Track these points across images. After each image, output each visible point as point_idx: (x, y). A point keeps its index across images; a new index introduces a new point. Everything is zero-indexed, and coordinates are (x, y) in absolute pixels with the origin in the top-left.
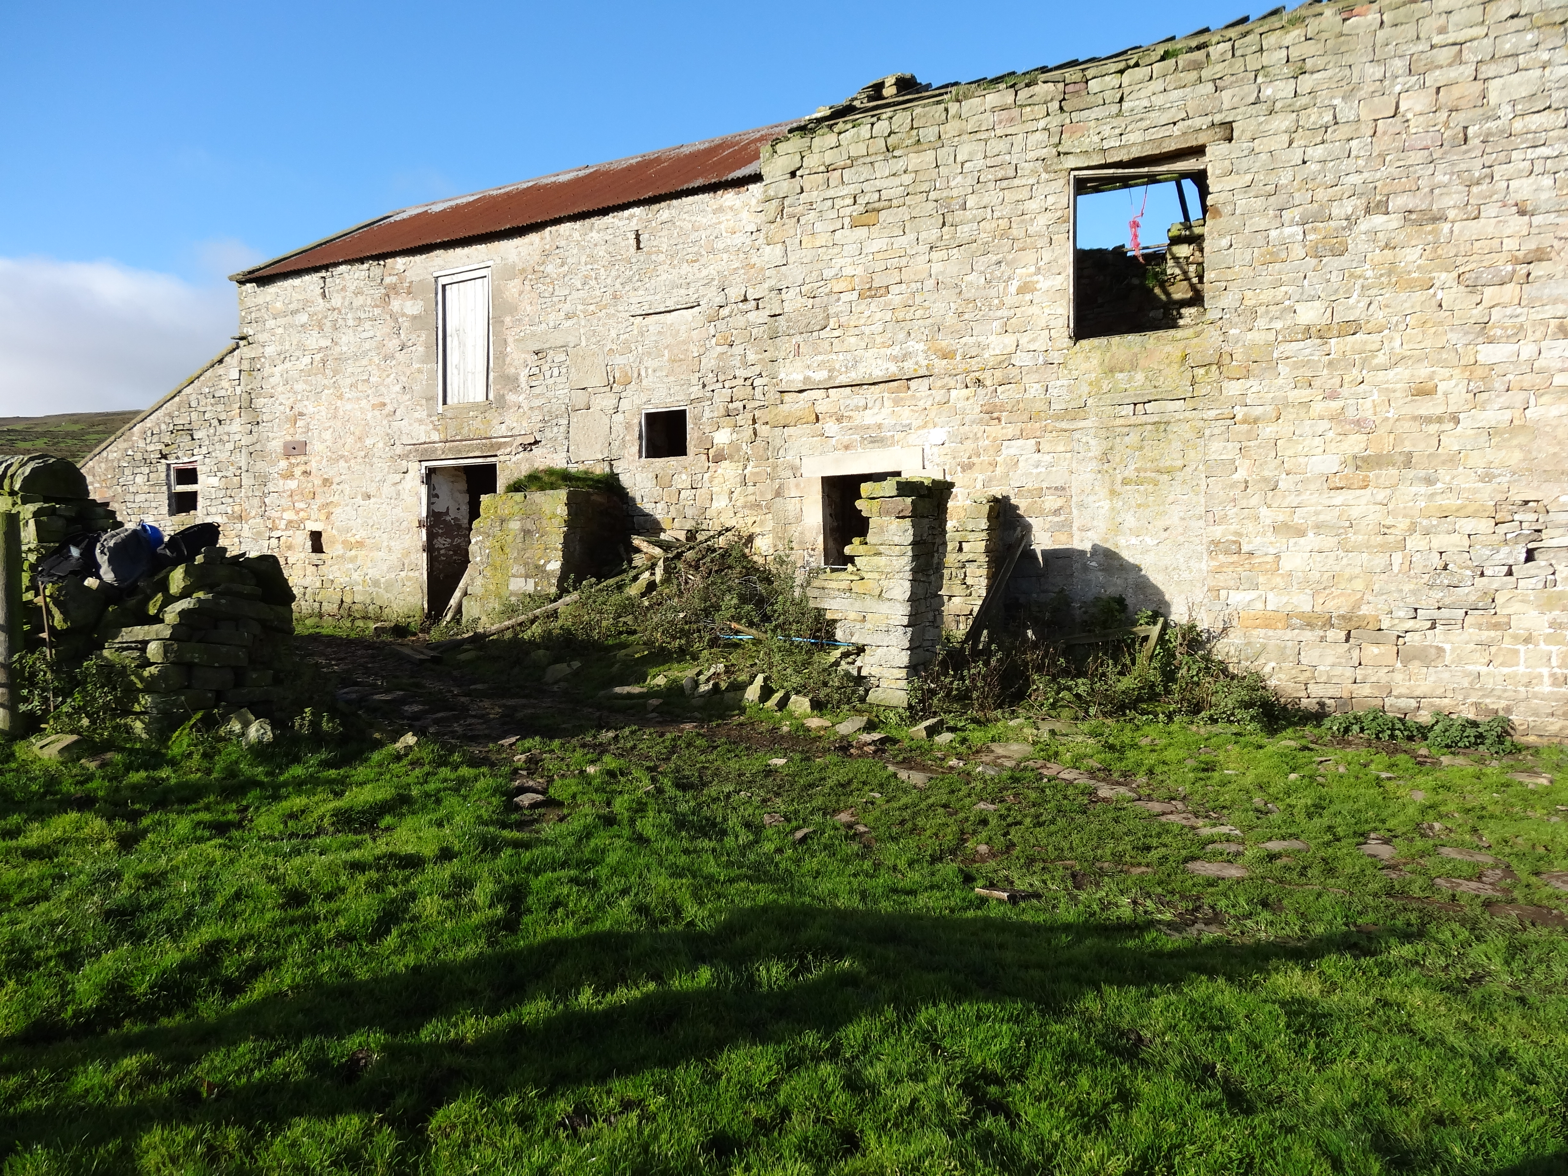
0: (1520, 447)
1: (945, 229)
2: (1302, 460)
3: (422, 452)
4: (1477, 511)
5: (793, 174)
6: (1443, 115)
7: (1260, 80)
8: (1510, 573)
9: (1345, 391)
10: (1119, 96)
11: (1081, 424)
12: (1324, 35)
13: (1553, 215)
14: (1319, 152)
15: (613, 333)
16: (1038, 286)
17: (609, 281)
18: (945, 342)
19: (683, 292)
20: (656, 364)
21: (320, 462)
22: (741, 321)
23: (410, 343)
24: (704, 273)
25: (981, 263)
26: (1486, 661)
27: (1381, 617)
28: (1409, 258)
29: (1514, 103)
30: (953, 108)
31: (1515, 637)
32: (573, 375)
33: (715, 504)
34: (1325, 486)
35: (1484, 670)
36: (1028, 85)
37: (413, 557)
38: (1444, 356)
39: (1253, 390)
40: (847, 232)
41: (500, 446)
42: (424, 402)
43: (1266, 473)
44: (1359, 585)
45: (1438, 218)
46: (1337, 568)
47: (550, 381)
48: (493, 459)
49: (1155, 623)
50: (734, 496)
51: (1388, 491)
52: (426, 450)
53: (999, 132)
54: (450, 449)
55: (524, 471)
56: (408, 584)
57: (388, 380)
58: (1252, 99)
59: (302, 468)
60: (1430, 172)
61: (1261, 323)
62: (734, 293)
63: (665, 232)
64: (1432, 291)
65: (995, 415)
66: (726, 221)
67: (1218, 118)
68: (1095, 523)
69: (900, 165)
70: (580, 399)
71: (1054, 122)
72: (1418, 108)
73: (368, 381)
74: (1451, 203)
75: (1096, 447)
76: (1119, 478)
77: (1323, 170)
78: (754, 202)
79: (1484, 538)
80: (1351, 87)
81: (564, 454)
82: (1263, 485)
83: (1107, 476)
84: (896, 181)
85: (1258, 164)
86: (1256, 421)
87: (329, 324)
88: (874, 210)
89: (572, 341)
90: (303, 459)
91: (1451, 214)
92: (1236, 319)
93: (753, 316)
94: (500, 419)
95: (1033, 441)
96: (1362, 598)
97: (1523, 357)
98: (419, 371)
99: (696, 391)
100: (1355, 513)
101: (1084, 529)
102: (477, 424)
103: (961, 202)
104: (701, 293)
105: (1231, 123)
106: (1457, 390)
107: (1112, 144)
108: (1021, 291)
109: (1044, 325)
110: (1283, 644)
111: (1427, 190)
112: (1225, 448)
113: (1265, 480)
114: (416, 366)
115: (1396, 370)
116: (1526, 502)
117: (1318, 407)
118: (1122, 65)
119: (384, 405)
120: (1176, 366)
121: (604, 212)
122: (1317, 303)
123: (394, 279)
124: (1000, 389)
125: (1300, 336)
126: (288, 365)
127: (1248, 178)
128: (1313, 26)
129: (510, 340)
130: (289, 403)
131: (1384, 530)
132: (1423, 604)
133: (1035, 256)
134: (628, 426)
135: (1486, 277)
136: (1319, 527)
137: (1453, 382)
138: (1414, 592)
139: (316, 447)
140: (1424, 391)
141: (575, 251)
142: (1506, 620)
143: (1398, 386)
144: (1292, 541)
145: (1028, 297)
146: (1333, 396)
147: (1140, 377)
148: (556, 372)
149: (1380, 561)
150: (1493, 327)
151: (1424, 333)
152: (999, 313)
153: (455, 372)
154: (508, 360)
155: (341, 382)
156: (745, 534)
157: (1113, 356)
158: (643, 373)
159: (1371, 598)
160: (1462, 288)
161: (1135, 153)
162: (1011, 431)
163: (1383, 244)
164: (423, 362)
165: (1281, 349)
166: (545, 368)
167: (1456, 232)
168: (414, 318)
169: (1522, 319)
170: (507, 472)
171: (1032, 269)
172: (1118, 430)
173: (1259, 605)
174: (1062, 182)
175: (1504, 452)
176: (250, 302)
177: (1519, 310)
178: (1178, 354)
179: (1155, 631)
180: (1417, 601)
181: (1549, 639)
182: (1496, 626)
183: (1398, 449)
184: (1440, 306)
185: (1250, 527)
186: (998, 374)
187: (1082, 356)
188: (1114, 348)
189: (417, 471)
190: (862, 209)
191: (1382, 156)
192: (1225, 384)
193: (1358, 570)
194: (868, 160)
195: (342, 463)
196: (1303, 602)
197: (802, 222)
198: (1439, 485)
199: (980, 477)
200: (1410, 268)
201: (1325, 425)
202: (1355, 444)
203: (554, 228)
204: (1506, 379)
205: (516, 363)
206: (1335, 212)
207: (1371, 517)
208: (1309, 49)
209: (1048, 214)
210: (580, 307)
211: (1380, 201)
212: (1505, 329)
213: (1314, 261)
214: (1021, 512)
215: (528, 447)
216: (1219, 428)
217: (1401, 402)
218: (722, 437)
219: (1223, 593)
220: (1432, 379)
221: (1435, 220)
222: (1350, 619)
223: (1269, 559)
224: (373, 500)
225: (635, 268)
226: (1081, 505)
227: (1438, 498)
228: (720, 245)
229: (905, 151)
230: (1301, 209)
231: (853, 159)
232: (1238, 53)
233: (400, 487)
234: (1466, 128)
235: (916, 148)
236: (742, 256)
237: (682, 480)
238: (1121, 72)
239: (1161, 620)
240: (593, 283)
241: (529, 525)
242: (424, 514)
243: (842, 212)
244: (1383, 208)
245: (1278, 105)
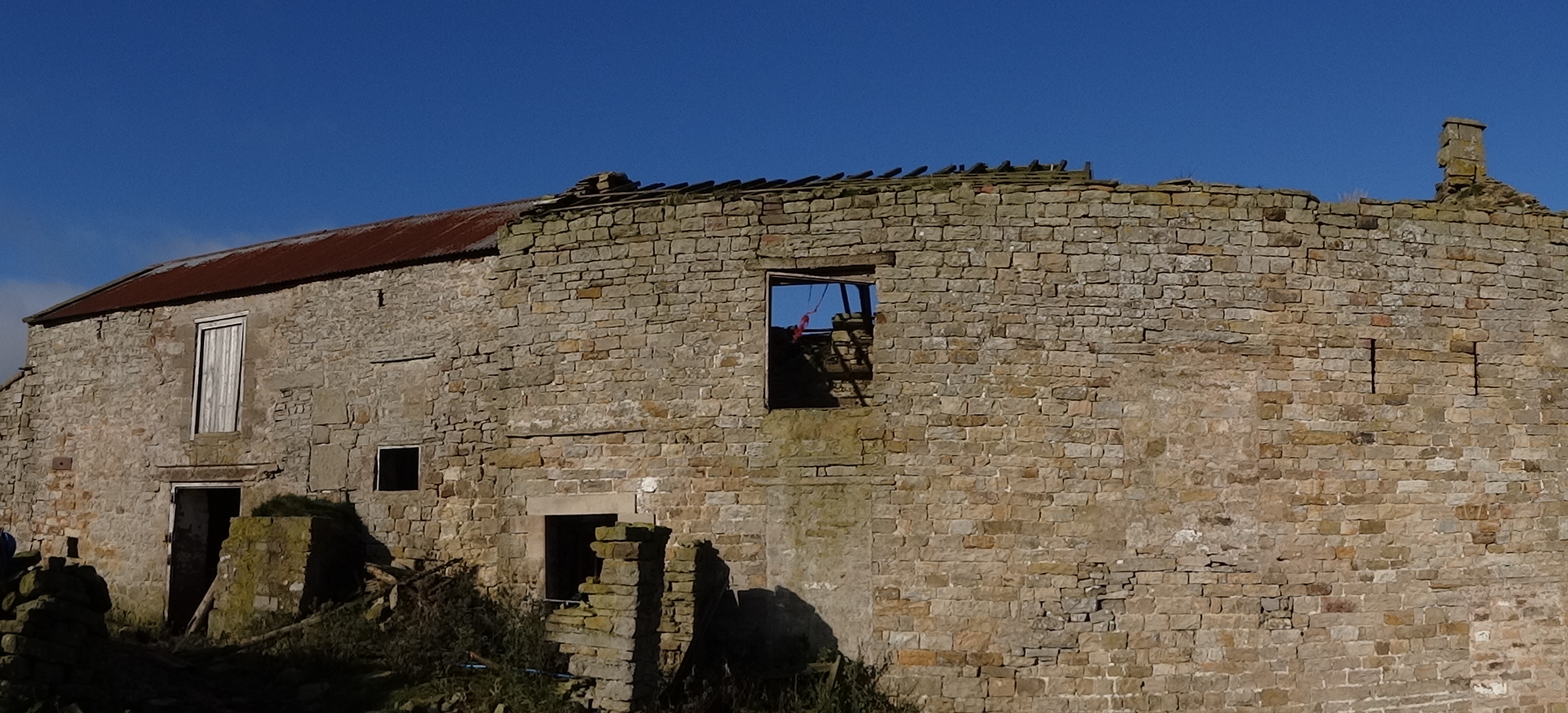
0: (1092, 521)
1: (660, 307)
2: (944, 522)
3: (174, 474)
4: (1065, 569)
5: (526, 251)
6: (1042, 274)
7: (915, 224)
8: (1088, 619)
9: (977, 469)
10: (808, 218)
11: (774, 481)
12: (963, 201)
13: (1111, 356)
14: (958, 284)
15: (354, 378)
16: (739, 361)
17: (353, 332)
18: (657, 402)
19: (420, 344)
20: (392, 405)
21: (82, 477)
22: (473, 372)
23: (170, 379)
24: (441, 328)
25: (691, 337)
26: (1072, 690)
27: (1004, 655)
28: (1020, 373)
29: (1086, 274)
30: (669, 210)
31: (1091, 670)
32: (316, 413)
33: (443, 537)
34: (962, 545)
35: (1070, 697)
36: (733, 200)
37: (158, 568)
38: (1043, 449)
39: (910, 462)
40: (573, 302)
41: (246, 472)
42: (178, 430)
43: (920, 532)
44: (987, 628)
45: (1039, 346)
46: (971, 614)
47: (295, 417)
48: (238, 484)
49: (834, 661)
50: (461, 530)
51: (1008, 551)
52: (177, 472)
53: (708, 234)
54: (199, 473)
55: (267, 496)
56: (153, 593)
57: (149, 410)
58: (910, 237)
59: (67, 481)
60: (1034, 312)
61: (915, 409)
62: (467, 347)
63: (406, 292)
64: (1035, 399)
65: (701, 468)
66: (462, 286)
67: (884, 247)
68: (783, 568)
69: (622, 251)
70: (321, 433)
71: (754, 231)
72: (1026, 266)
73: (130, 409)
74: (1048, 337)
75: (784, 501)
76: (804, 530)
77: (961, 298)
78: (488, 271)
79: (1070, 591)
80: (980, 241)
81: (304, 483)
82: (917, 542)
83: (793, 528)
84: (618, 264)
85: (913, 286)
86: (912, 488)
87: (101, 360)
88: (597, 286)
89: (317, 382)
90: (67, 473)
91: (1048, 344)
92: (896, 404)
93: (483, 368)
94: (247, 448)
95: (732, 494)
96: (989, 639)
97: (1094, 454)
98: (176, 402)
99: (428, 431)
100: (984, 567)
101: (775, 574)
102: (224, 452)
103: (675, 286)
104: (436, 345)
105: (894, 252)
106: (1051, 475)
107: (802, 255)
108: (724, 364)
109: (744, 395)
110: (933, 679)
111: (1032, 324)
112: (888, 509)
113: (919, 537)
114: (173, 398)
115: (1014, 455)
116: (1097, 564)
117: (957, 480)
118: (810, 195)
119: (143, 430)
120: (851, 438)
121: (351, 273)
122: (956, 399)
123: (160, 324)
124: (704, 446)
125: (944, 423)
126: (63, 393)
127: (907, 295)
128: (955, 192)
129: (260, 379)
130: (60, 425)
131: (1005, 582)
132: (1029, 644)
133: (736, 336)
134: (364, 460)
135: (1070, 394)
136: (957, 579)
137: (1049, 469)
138: (1024, 634)
139: (81, 463)
140: (1029, 474)
141: (323, 305)
142: (1085, 656)
143: (1014, 468)
144: (939, 589)
145: (730, 370)
146: (967, 472)
147: (822, 444)
148: (300, 409)
149: (1002, 608)
150: (1075, 431)
151: (1030, 430)
152: (705, 381)
153: (208, 405)
154: (257, 397)
155: (107, 410)
156: (470, 563)
157: (800, 425)
158: (380, 414)
159: (996, 639)
160: (1054, 399)
161: (820, 263)
162: (713, 483)
163: (1002, 359)
164: (180, 395)
165: (931, 431)
166: (290, 405)
167: (1051, 358)
168: (176, 357)
169: (1093, 427)
170: (250, 497)
171: (735, 347)
172: (804, 488)
173: (914, 645)
174: (760, 279)
175: (1083, 525)
176: (37, 340)
177: (1091, 420)
178: (852, 428)
179: (835, 666)
180: (1024, 643)
181: (1112, 672)
182: (1079, 662)
183: (1014, 518)
184: (1040, 410)
185: (907, 577)
186: (704, 432)
187: (774, 423)
188: (801, 419)
189: (167, 490)
190: (587, 284)
191: (1002, 295)
192: (888, 456)
193: (986, 616)
194: (593, 244)
195: (101, 480)
196: (945, 643)
197: (533, 290)
198: (1040, 548)
199: (688, 523)
200: (1020, 380)
201: (961, 495)
202: (983, 512)
203: (305, 286)
204: (1083, 470)
205: (264, 399)
206: (969, 331)
207: (995, 572)
208: (952, 208)
209: (748, 304)
210: (325, 353)
211: (1000, 328)
212: (1082, 433)
213: (955, 366)
214: (721, 555)
215: (270, 475)
216: (882, 492)
217: (1016, 481)
218: (451, 475)
219: (885, 633)
220: (1035, 465)
221: (1037, 347)
222: (981, 657)
223: (922, 604)
224: (126, 514)
225: (376, 321)
226: (774, 553)
227: (1040, 558)
228: (454, 305)
229: (628, 240)
230: (944, 325)
231: (580, 244)
232: (900, 201)
233: (151, 504)
234: (1056, 285)
235: (635, 239)
236: (475, 315)
237: (413, 512)
238: (810, 200)
239: (839, 657)
240: (338, 333)
241: (275, 547)
242: (171, 531)
243: (569, 285)
244: (1001, 332)
245: (928, 245)
